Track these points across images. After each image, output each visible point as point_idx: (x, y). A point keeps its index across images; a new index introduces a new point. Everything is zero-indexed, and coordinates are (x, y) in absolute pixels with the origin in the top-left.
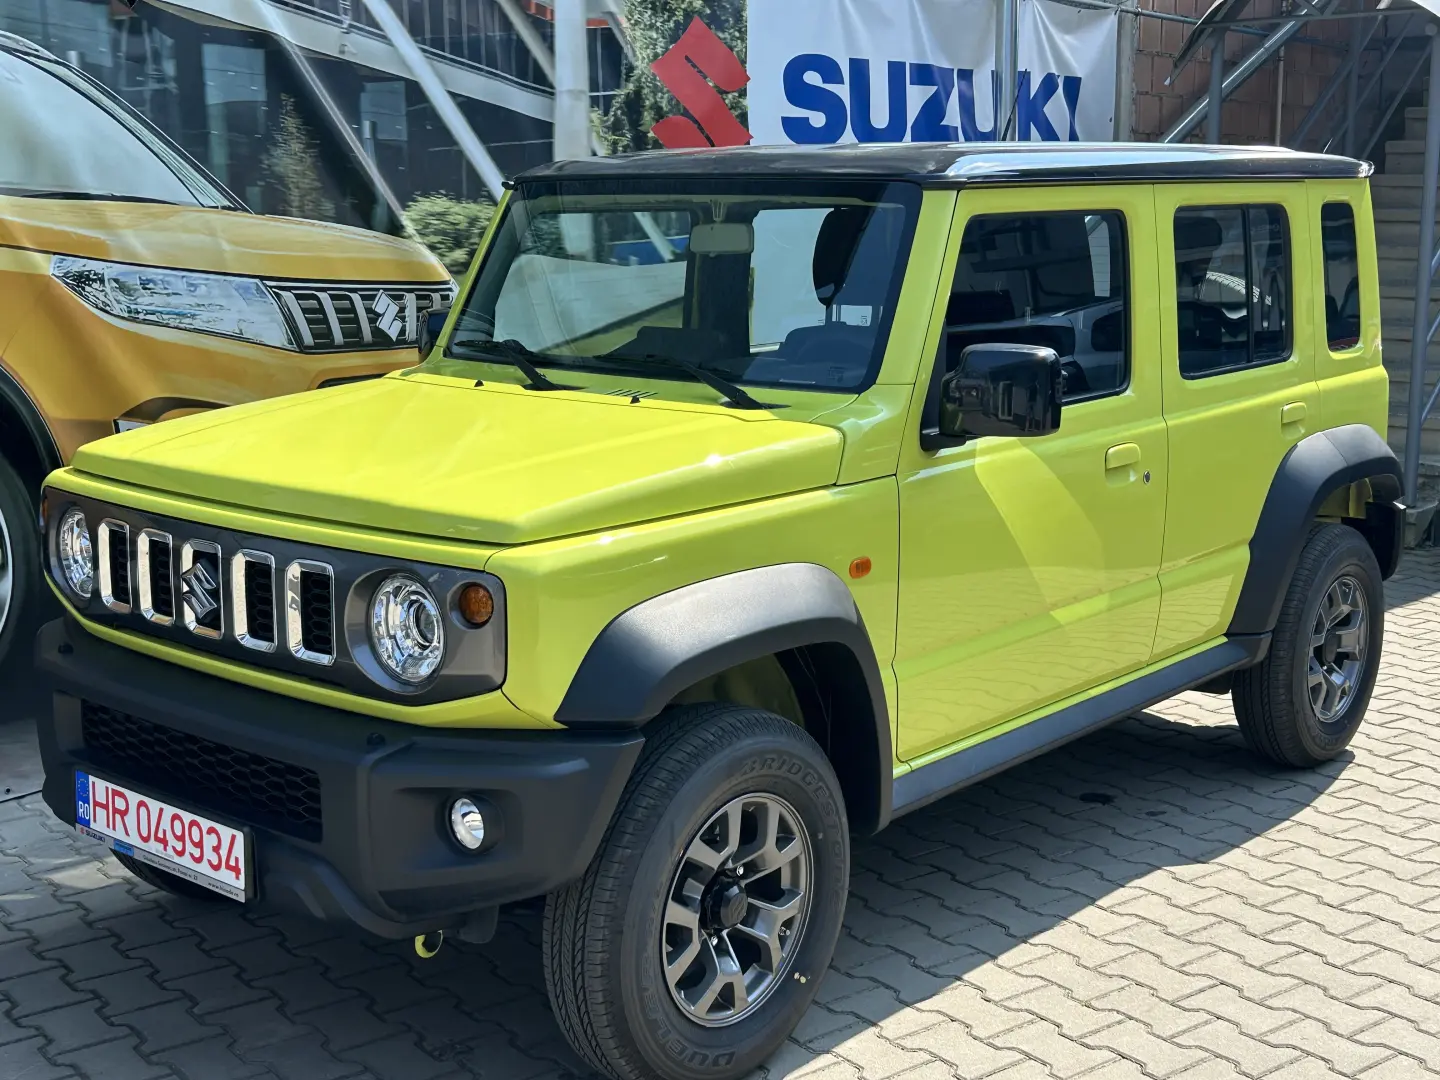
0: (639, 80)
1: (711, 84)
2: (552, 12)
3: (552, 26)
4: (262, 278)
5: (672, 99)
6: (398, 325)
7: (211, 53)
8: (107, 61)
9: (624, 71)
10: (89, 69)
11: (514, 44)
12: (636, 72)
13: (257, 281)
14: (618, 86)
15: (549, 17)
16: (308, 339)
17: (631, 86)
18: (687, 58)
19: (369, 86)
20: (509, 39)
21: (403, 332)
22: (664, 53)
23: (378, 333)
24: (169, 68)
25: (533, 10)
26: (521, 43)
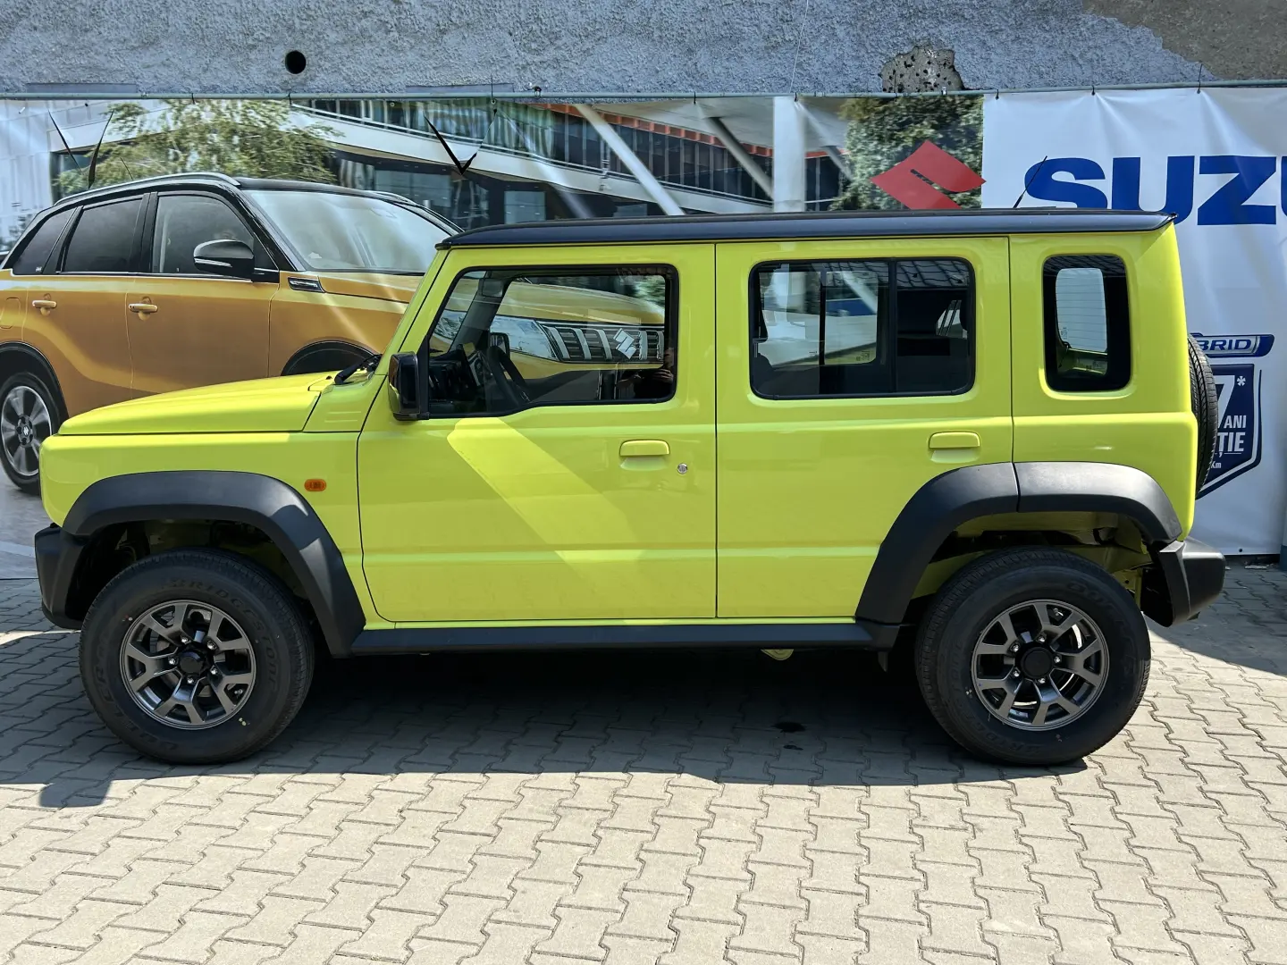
0: (856, 189)
1: (937, 188)
2: (771, 151)
3: (771, 160)
4: (536, 319)
5: (892, 201)
6: (633, 349)
7: (510, 197)
8: (447, 205)
9: (841, 184)
10: (436, 209)
11: (740, 174)
12: (852, 185)
13: (532, 321)
14: (836, 195)
15: (768, 154)
16: (566, 354)
17: (848, 195)
18: (913, 171)
19: (620, 208)
20: (736, 171)
21: (637, 353)
22: (886, 170)
23: (616, 353)
24: (484, 206)
25: (754, 151)
26: (745, 172)
